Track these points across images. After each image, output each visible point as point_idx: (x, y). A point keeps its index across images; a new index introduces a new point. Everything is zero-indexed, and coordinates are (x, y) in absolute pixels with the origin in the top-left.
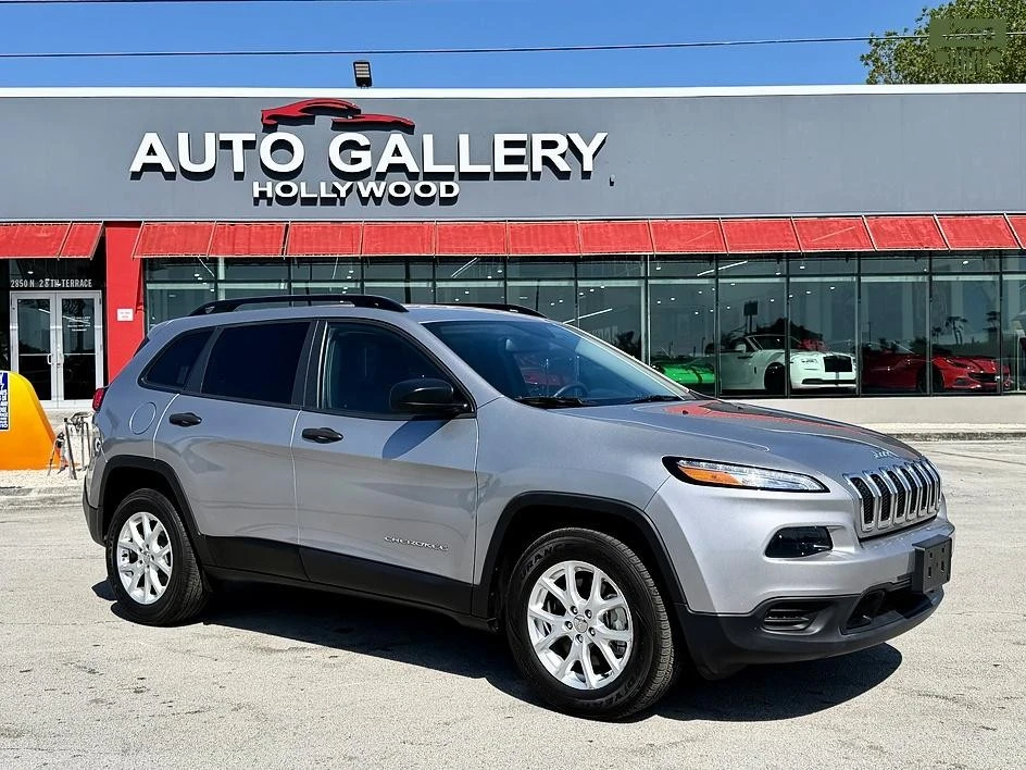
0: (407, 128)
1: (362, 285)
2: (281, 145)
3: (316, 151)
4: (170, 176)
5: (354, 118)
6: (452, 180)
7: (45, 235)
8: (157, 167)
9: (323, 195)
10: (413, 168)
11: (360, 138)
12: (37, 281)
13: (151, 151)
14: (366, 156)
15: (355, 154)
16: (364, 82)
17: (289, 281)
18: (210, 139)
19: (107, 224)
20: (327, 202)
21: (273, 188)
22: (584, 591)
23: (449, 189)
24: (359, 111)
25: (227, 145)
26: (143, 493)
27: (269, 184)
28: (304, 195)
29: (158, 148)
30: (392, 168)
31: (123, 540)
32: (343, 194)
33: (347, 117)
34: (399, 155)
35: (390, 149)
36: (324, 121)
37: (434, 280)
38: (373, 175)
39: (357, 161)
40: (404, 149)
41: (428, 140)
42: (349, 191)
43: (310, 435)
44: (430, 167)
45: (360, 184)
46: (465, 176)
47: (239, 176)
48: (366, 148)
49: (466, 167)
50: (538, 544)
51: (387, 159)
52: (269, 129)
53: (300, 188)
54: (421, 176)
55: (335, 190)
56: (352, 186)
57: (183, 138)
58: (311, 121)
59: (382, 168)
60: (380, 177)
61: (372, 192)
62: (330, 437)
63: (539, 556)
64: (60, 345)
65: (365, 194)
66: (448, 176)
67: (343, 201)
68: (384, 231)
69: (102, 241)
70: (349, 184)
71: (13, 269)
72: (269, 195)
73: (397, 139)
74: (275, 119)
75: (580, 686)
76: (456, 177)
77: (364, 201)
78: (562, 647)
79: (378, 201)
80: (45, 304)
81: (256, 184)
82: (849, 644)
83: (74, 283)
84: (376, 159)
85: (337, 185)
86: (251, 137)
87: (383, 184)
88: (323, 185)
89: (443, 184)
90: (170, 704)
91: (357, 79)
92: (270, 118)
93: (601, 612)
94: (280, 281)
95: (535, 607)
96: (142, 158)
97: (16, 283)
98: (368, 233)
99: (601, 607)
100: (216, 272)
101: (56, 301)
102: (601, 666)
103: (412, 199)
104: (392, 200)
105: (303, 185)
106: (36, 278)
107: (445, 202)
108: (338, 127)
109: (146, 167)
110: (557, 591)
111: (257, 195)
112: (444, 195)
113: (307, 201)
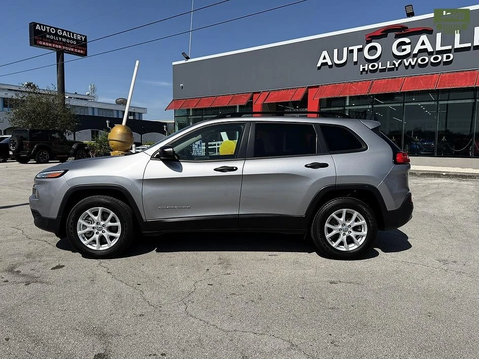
1: (404, 105)
2: (374, 48)
3: (387, 48)
4: (331, 67)
5: (405, 31)
6: (450, 53)
8: (326, 64)
9: (388, 67)
10: (430, 49)
11: (407, 40)
13: (324, 58)
14: (408, 48)
15: (403, 47)
16: (411, 15)
17: (373, 105)
18: (345, 50)
19: (309, 87)
20: (390, 69)
23: (448, 57)
24: (407, 28)
25: (352, 51)
27: (367, 65)
28: (380, 67)
29: (327, 57)
30: (420, 51)
32: (397, 66)
33: (401, 31)
34: (424, 44)
35: (420, 42)
36: (392, 35)
37: (438, 101)
38: (412, 56)
39: (405, 50)
40: (427, 42)
41: (439, 36)
42: (400, 64)
44: (439, 48)
45: (405, 60)
46: (457, 50)
47: (356, 63)
48: (409, 44)
49: (457, 45)
51: (419, 47)
52: (368, 42)
53: (379, 65)
54: (435, 53)
55: (394, 64)
56: (402, 61)
57: (336, 51)
58: (385, 36)
59: (416, 51)
60: (415, 55)
65: (407, 64)
66: (449, 51)
67: (397, 68)
69: (306, 95)
70: (400, 61)
72: (366, 69)
73: (424, 38)
74: (372, 37)
76: (453, 51)
77: (407, 67)
79: (413, 67)
81: (361, 66)
84: (412, 49)
85: (394, 62)
86: (361, 47)
87: (416, 59)
88: (389, 62)
89: (445, 56)
91: (407, 14)
92: (369, 37)
94: (369, 105)
96: (321, 61)
98: (407, 81)
100: (345, 103)
103: (429, 63)
104: (420, 66)
107: (446, 63)
108: (397, 37)
109: (323, 64)
111: (361, 70)
112: (445, 60)
113: (382, 70)
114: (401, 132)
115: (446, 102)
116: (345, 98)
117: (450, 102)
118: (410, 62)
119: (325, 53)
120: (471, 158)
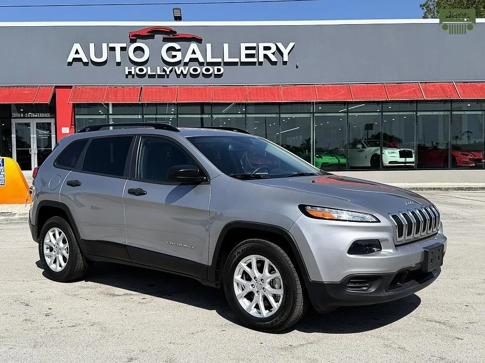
0: (199, 41)
1: (177, 116)
2: (138, 49)
3: (155, 52)
4: (86, 64)
5: (173, 36)
6: (220, 66)
7: (28, 92)
8: (80, 60)
9: (159, 73)
10: (201, 60)
11: (176, 45)
12: (24, 114)
13: (77, 52)
14: (179, 54)
15: (174, 53)
16: (178, 18)
17: (143, 115)
18: (105, 46)
19: (56, 87)
20: (160, 76)
21: (135, 70)
22: (261, 270)
23: (219, 70)
24: (175, 32)
25: (113, 49)
26: (55, 219)
27: (133, 68)
28: (149, 73)
29: (80, 51)
30: (191, 60)
31: (47, 241)
32: (168, 73)
33: (170, 35)
34: (195, 54)
35: (190, 51)
36: (158, 38)
37: (211, 114)
38: (182, 63)
39: (175, 56)
40: (197, 51)
41: (209, 46)
42: (171, 71)
43: (131, 192)
44: (210, 59)
45: (176, 68)
46: (227, 64)
47: (119, 64)
48: (179, 50)
49: (227, 59)
50: (239, 247)
51: (189, 56)
52: (133, 41)
53: (148, 70)
54: (205, 64)
55: (164, 71)
56: (172, 68)
57: (92, 46)
58: (152, 37)
59: (186, 60)
60: (186, 64)
61: (182, 72)
62: (141, 193)
63: (239, 253)
64: (36, 145)
65: (179, 72)
66: (218, 64)
67: (168, 76)
68: (188, 90)
69: (54, 95)
70: (171, 68)
71: (14, 108)
72: (133, 73)
73: (194, 46)
74: (135, 37)
75: (258, 316)
76: (222, 64)
77: (178, 76)
78: (250, 296)
79: (185, 76)
80: (28, 125)
81: (127, 68)
82: (390, 297)
83: (42, 115)
84: (184, 56)
85: (165, 68)
86: (124, 45)
87: (187, 68)
88: (158, 68)
89: (216, 68)
90: (61, 322)
91: (175, 17)
92: (133, 36)
93: (268, 280)
94: (138, 114)
95: (237, 277)
96: (72, 56)
97: (14, 115)
98: (181, 91)
99: (268, 278)
100: (108, 110)
101: (33, 123)
102: (268, 307)
103: (201, 74)
104: (192, 75)
105: (149, 68)
106: (24, 113)
107: (217, 76)
108: (166, 40)
109: (75, 60)
110: (248, 270)
111: (127, 73)
112: (216, 73)
113: (151, 76)
118: (182, 71)
119: (77, 46)
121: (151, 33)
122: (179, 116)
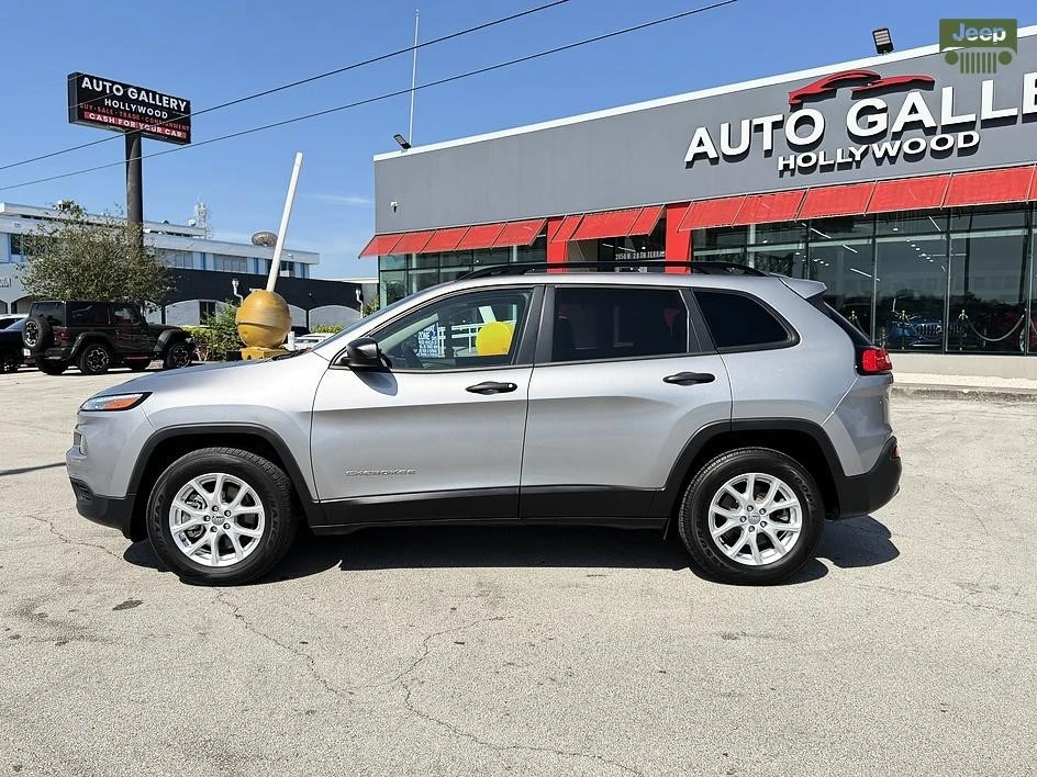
0: (925, 84)
1: (874, 241)
2: (807, 120)
4: (715, 161)
5: (873, 84)
6: (973, 129)
8: (704, 155)
9: (840, 160)
10: (929, 123)
11: (878, 103)
13: (701, 143)
14: (881, 119)
15: (871, 118)
16: (885, 49)
17: (807, 243)
18: (745, 124)
19: (667, 206)
20: (844, 166)
21: (795, 160)
23: (968, 139)
24: (879, 77)
25: (759, 128)
27: (792, 157)
28: (821, 162)
29: (706, 140)
30: (908, 126)
32: (858, 158)
33: (866, 84)
34: (916, 112)
35: (907, 107)
37: (948, 233)
38: (889, 135)
39: (874, 124)
40: (921, 106)
41: (947, 93)
42: (864, 155)
44: (947, 119)
45: (875, 146)
46: (988, 123)
47: (768, 153)
48: (884, 110)
49: (988, 113)
51: (904, 117)
52: (795, 108)
53: (818, 157)
54: (939, 129)
55: (852, 155)
56: (867, 150)
57: (725, 128)
58: (831, 94)
59: (897, 127)
60: (897, 136)
61: (886, 152)
65: (879, 154)
66: (970, 125)
67: (858, 163)
68: (895, 187)
69: (663, 221)
70: (865, 147)
72: (792, 166)
73: (915, 97)
74: (800, 99)
76: (978, 124)
77: (879, 161)
79: (893, 160)
84: (891, 122)
85: (853, 149)
86: (779, 118)
87: (898, 143)
88: (839, 151)
89: (961, 135)
91: (878, 47)
92: (796, 98)
94: (798, 242)
96: (694, 149)
98: (880, 191)
100: (746, 239)
103: (928, 152)
104: (908, 157)
105: (822, 154)
107: (963, 152)
108: (857, 96)
109: (697, 156)
111: (781, 168)
112: (961, 144)
113: (825, 168)
114: (869, 300)
115: (965, 236)
116: (745, 229)
117: (972, 235)
119: (701, 133)
120: (1023, 355)
121: (830, 87)
122: (878, 240)
